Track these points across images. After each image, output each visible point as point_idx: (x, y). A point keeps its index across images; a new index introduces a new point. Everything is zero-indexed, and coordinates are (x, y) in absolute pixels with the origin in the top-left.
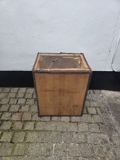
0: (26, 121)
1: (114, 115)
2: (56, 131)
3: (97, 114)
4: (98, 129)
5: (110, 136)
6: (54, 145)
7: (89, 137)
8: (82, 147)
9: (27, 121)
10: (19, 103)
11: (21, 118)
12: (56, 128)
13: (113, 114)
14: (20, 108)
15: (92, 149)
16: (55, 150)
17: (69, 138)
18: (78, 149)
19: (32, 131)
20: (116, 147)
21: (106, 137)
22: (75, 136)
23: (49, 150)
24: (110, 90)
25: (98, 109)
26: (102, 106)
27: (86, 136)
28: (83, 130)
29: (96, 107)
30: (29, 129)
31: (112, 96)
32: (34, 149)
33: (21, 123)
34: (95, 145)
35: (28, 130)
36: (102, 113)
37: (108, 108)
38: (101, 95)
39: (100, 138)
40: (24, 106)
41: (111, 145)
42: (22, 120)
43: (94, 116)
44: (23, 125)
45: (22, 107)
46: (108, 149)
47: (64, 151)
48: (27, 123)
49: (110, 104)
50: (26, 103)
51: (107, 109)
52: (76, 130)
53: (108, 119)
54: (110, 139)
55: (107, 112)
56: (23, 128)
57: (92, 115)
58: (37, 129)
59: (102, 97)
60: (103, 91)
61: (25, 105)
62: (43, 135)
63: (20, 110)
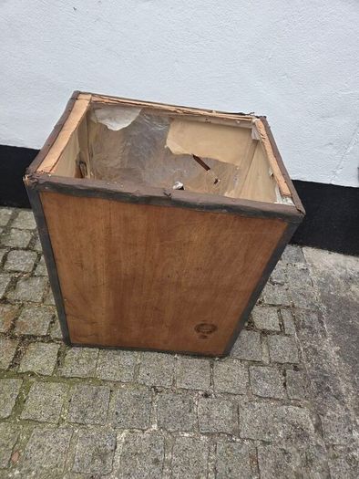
0: (29, 339)
1: (336, 340)
2: (134, 383)
3: (282, 332)
4: (280, 387)
5: (318, 413)
6: (122, 436)
7: (247, 414)
8: (220, 449)
9: (35, 337)
10: (9, 267)
11: (13, 327)
12: (136, 374)
13: (334, 335)
14: (13, 285)
15: (254, 459)
16: (124, 456)
17: (179, 413)
18: (205, 456)
19: (50, 379)
20: (335, 457)
21: (304, 416)
22: (200, 405)
23: (102, 455)
24: (332, 248)
25: (286, 314)
26: (303, 304)
27: (237, 409)
28: (228, 388)
29: (279, 308)
30: (36, 370)
31: (337, 273)
32: (47, 449)
33: (9, 343)
34: (265, 443)
35: (33, 374)
36: (298, 329)
37: (320, 315)
38: (300, 265)
39: (282, 420)
40: (26, 279)
41: (318, 446)
42: (17, 332)
43: (272, 338)
44: (18, 354)
45: (21, 284)
46: (308, 462)
47: (156, 461)
48: (32, 347)
49: (326, 299)
50: (34, 269)
51: (314, 317)
52: (205, 386)
53: (315, 352)
54: (318, 427)
55: (317, 327)
56: (14, 364)
57: (264, 333)
58: (67, 371)
59: (305, 271)
60: (309, 252)
61: (32, 275)
62: (85, 398)
63: (11, 295)
